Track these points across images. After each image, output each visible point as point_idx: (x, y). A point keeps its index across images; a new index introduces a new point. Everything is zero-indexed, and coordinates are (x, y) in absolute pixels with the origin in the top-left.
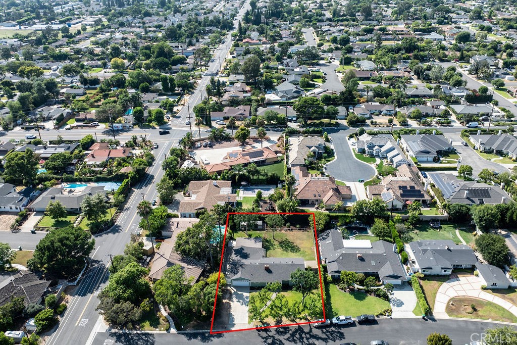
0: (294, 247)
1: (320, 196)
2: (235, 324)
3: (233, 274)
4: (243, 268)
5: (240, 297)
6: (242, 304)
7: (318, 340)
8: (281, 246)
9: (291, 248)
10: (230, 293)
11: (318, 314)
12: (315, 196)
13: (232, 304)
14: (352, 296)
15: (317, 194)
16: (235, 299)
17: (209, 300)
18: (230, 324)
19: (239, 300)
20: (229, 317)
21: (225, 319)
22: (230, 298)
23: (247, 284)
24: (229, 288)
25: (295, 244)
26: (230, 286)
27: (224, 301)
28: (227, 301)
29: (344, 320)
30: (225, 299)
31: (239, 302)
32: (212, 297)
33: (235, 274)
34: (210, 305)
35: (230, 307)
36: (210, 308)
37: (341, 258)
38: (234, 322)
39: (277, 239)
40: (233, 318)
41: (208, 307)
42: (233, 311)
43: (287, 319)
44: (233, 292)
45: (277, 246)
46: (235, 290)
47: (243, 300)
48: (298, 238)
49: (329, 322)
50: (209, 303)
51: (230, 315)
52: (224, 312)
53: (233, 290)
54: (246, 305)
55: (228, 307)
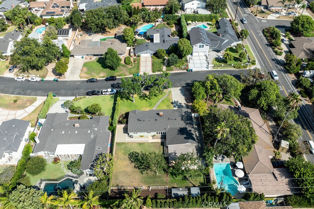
6: (177, 102)
13: (185, 102)
16: (184, 105)
19: (181, 105)
25: (133, 164)
28: (189, 104)
31: (180, 103)
35: (186, 100)
38: (181, 92)
40: (182, 93)
42: (183, 98)
47: (177, 105)
52: (189, 96)
54: (174, 101)
55: (187, 100)
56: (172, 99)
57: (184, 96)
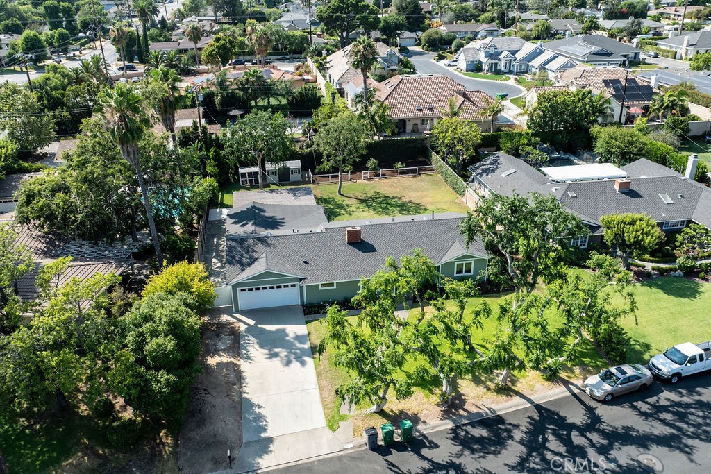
0: (404, 204)
1: (431, 110)
2: (270, 440)
3: (237, 268)
4: (269, 245)
5: (272, 343)
6: (288, 363)
7: (646, 447)
8: (369, 207)
9: (399, 206)
10: (235, 335)
11: (583, 355)
12: (420, 110)
13: (244, 365)
14: (655, 289)
15: (423, 105)
16: (255, 350)
17: (140, 346)
18: (248, 444)
19: (271, 350)
20: (240, 414)
21: (222, 424)
22: (236, 347)
23: (290, 296)
24: (225, 318)
25: (405, 200)
26: (229, 311)
27: (213, 361)
28: (225, 359)
29: (701, 357)
30: (216, 352)
31: (276, 355)
32: (155, 334)
33: (244, 266)
34: (148, 368)
35: (239, 378)
36: (147, 382)
37: (572, 194)
38: (264, 429)
39: (352, 196)
40: (260, 417)
41: (139, 376)
42: (251, 391)
43: (482, 389)
44: (242, 327)
45: (358, 208)
46: (252, 322)
47: (288, 346)
48: (409, 188)
49: (648, 373)
50: (141, 361)
51: (242, 407)
52: (216, 401)
53: (242, 323)
54: (303, 363)
55: (232, 377)
56: (319, 375)
57: (248, 401)
